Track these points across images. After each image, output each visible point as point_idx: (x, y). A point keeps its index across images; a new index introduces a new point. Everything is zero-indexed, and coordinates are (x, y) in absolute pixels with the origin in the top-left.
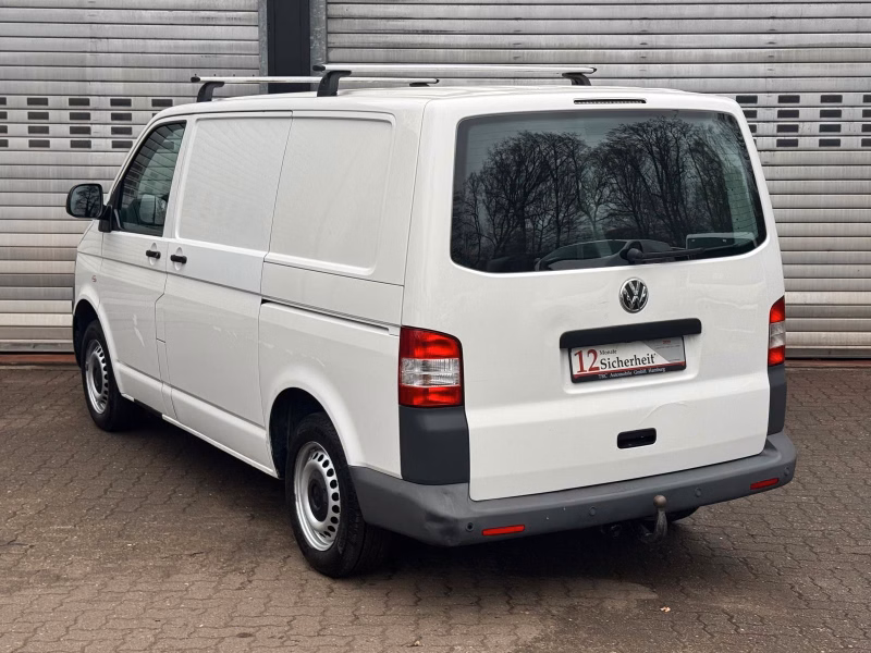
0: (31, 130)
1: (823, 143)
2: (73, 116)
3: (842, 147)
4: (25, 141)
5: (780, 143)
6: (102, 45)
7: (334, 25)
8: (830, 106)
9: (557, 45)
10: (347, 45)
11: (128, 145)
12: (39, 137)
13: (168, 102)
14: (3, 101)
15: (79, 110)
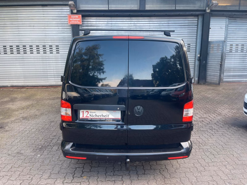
2: (43, 48)
4: (36, 53)
6: (47, 37)
11: (52, 53)
12: (38, 52)
13: (58, 46)
14: (32, 46)
15: (44, 47)
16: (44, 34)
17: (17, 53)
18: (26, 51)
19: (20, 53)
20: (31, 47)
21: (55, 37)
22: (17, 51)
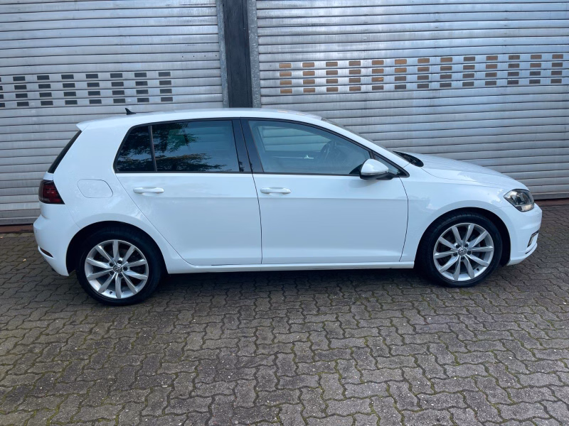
0: (90, 93)
1: (531, 82)
2: (114, 84)
3: (541, 83)
4: (87, 102)
5: (510, 83)
6: (127, 40)
7: (261, 23)
8: (536, 61)
9: (388, 30)
10: (269, 34)
11: (147, 100)
12: (95, 97)
13: (168, 74)
14: (71, 77)
15: (117, 80)
16: (116, 31)
17: (19, 104)
18: (49, 95)
19: (27, 104)
20: (68, 81)
21: (156, 39)
22: (18, 96)
